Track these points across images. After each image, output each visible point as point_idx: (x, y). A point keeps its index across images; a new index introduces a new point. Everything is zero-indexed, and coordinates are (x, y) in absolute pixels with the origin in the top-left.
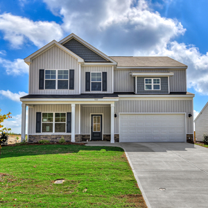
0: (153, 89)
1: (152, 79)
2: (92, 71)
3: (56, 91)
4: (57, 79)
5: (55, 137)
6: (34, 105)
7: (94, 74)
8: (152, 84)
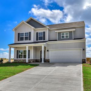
0: (65, 38)
1: (65, 33)
2: (39, 32)
3: (24, 41)
4: (24, 37)
5: (23, 60)
6: (16, 47)
7: (40, 33)
8: (65, 35)
